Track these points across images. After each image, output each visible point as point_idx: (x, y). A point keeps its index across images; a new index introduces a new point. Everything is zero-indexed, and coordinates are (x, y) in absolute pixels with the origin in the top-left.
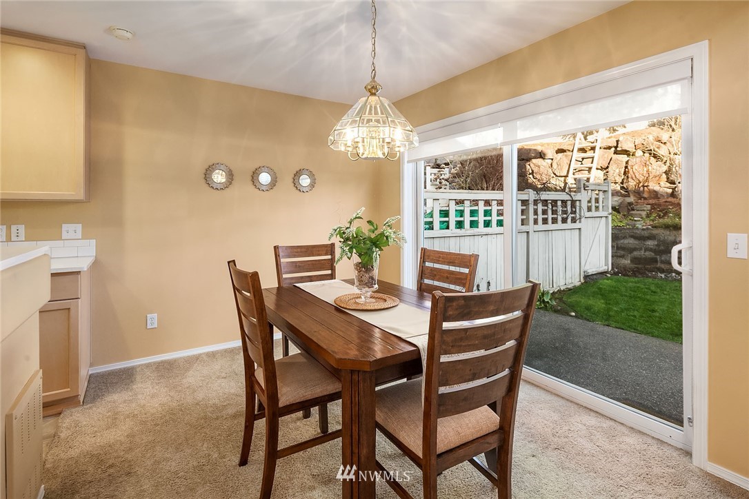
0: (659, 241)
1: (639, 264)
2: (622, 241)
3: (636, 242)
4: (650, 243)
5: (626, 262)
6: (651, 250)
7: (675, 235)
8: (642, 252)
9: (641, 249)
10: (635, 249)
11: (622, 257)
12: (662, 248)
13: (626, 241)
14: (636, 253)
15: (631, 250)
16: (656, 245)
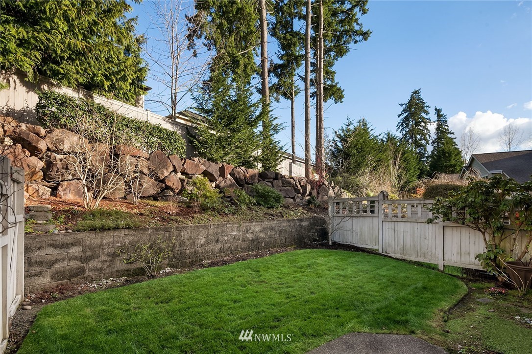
0: (84, 246)
1: (62, 279)
2: (36, 254)
3: (57, 251)
4: (75, 251)
5: (45, 281)
6: (76, 258)
7: (101, 238)
8: (66, 263)
9: (64, 260)
10: (56, 261)
11: (39, 274)
12: (89, 253)
13: (42, 253)
14: (57, 266)
15: (51, 264)
16: (83, 251)
